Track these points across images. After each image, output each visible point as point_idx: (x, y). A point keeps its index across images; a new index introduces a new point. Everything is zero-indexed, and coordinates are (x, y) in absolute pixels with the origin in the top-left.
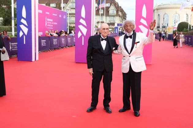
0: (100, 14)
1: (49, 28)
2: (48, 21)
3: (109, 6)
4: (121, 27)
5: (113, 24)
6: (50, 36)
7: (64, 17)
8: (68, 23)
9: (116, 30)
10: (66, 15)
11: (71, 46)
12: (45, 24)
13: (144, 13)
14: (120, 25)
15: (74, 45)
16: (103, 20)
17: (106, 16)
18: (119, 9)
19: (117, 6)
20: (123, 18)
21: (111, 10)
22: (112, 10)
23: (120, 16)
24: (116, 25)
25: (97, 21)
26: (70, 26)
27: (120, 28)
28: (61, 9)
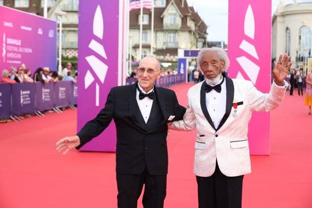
0: (139, 26)
1: (10, 62)
2: (9, 45)
3: (164, 6)
4: (193, 60)
5: (174, 51)
6: (14, 82)
7: (51, 34)
8: (58, 49)
9: (182, 65)
10: (54, 29)
11: (67, 108)
12: (2, 51)
13: (249, 27)
14: (190, 54)
15: (76, 106)
16: (148, 42)
17: (156, 31)
18: (187, 13)
19: (183, 6)
20: (197, 37)
21: (169, 17)
22: (172, 17)
23: (190, 32)
24: (181, 55)
25: (132, 44)
26: (65, 56)
27: (190, 61)
28: (42, 15)
